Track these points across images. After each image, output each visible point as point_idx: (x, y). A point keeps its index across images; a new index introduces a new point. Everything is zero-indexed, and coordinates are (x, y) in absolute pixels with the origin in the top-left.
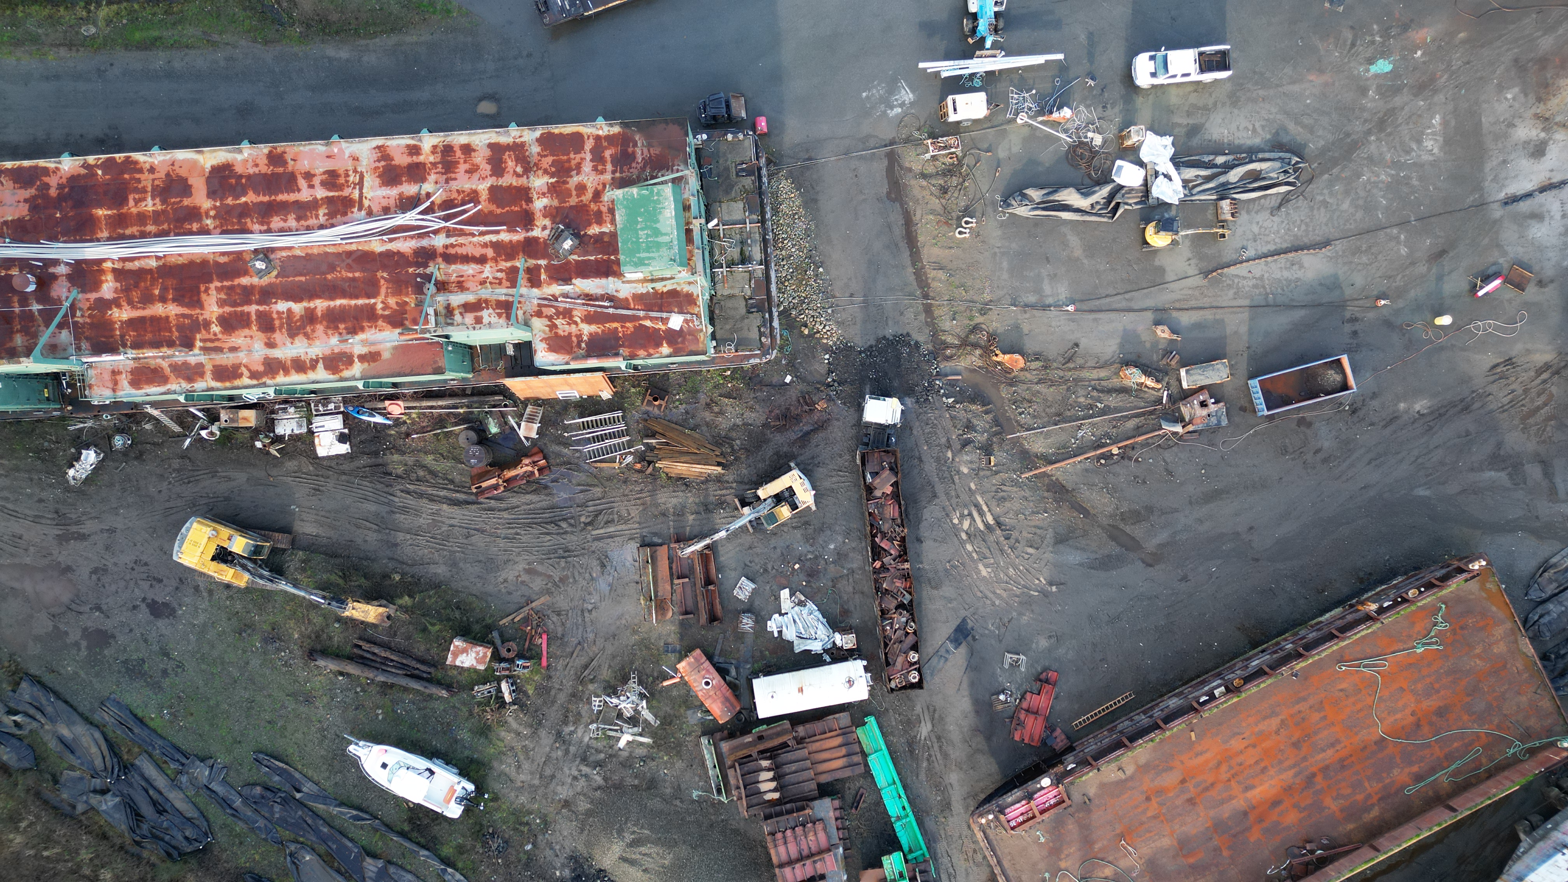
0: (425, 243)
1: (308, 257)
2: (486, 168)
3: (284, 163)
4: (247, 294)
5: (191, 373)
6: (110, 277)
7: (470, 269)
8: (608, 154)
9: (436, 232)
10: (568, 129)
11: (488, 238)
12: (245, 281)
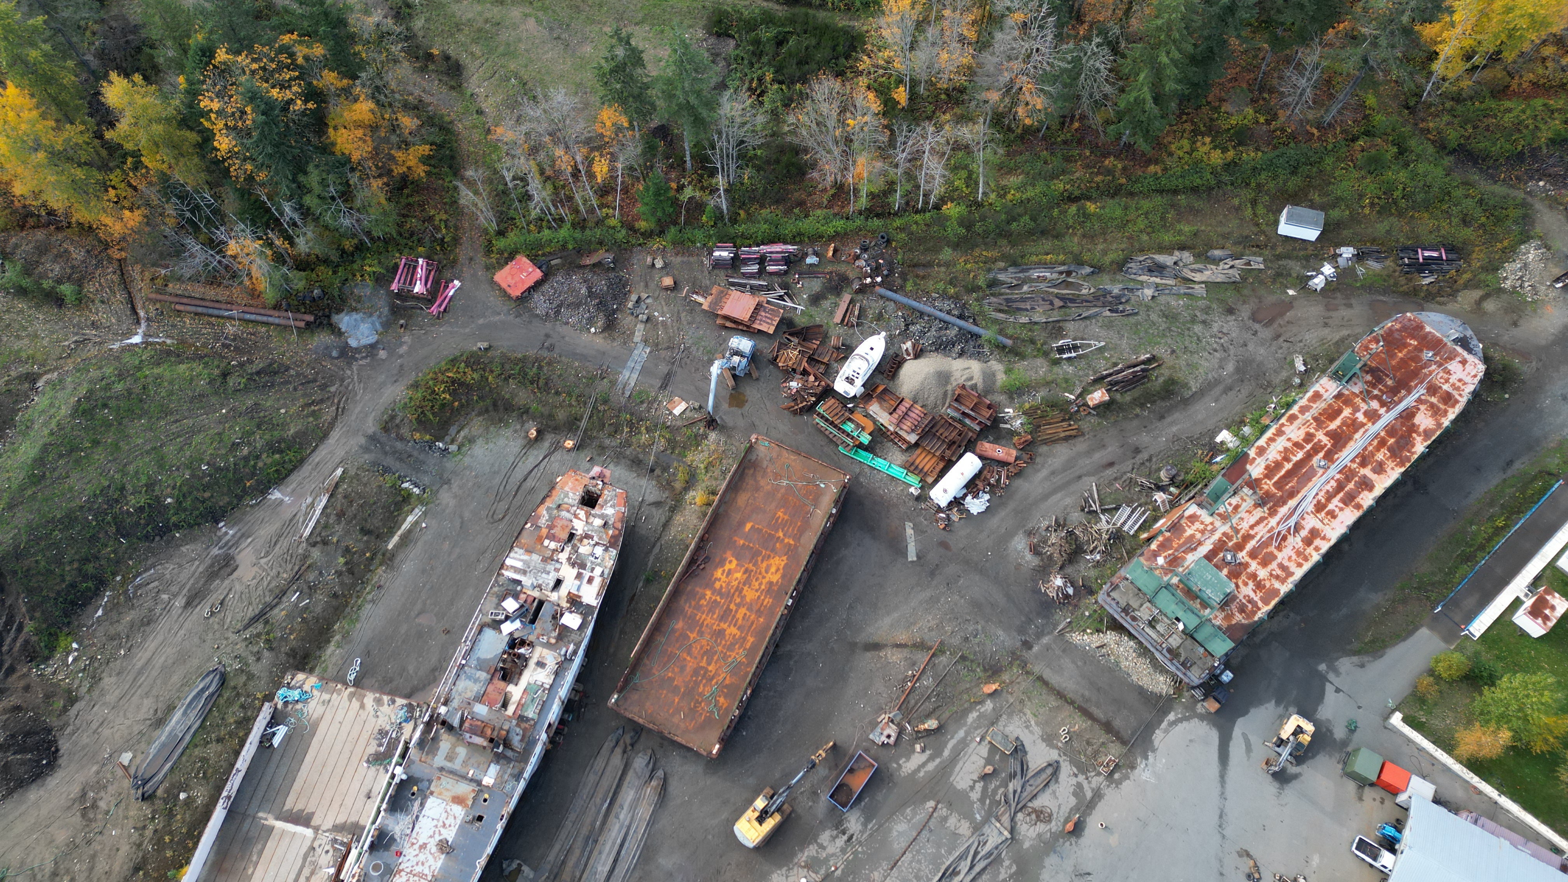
0: (1277, 518)
1: (1310, 480)
2: (1286, 563)
3: (1354, 507)
4: (1316, 450)
5: (1303, 410)
6: (1365, 421)
7: (1252, 521)
8: (1250, 606)
9: (1278, 524)
10: (1273, 603)
11: (1258, 538)
12: (1321, 455)
